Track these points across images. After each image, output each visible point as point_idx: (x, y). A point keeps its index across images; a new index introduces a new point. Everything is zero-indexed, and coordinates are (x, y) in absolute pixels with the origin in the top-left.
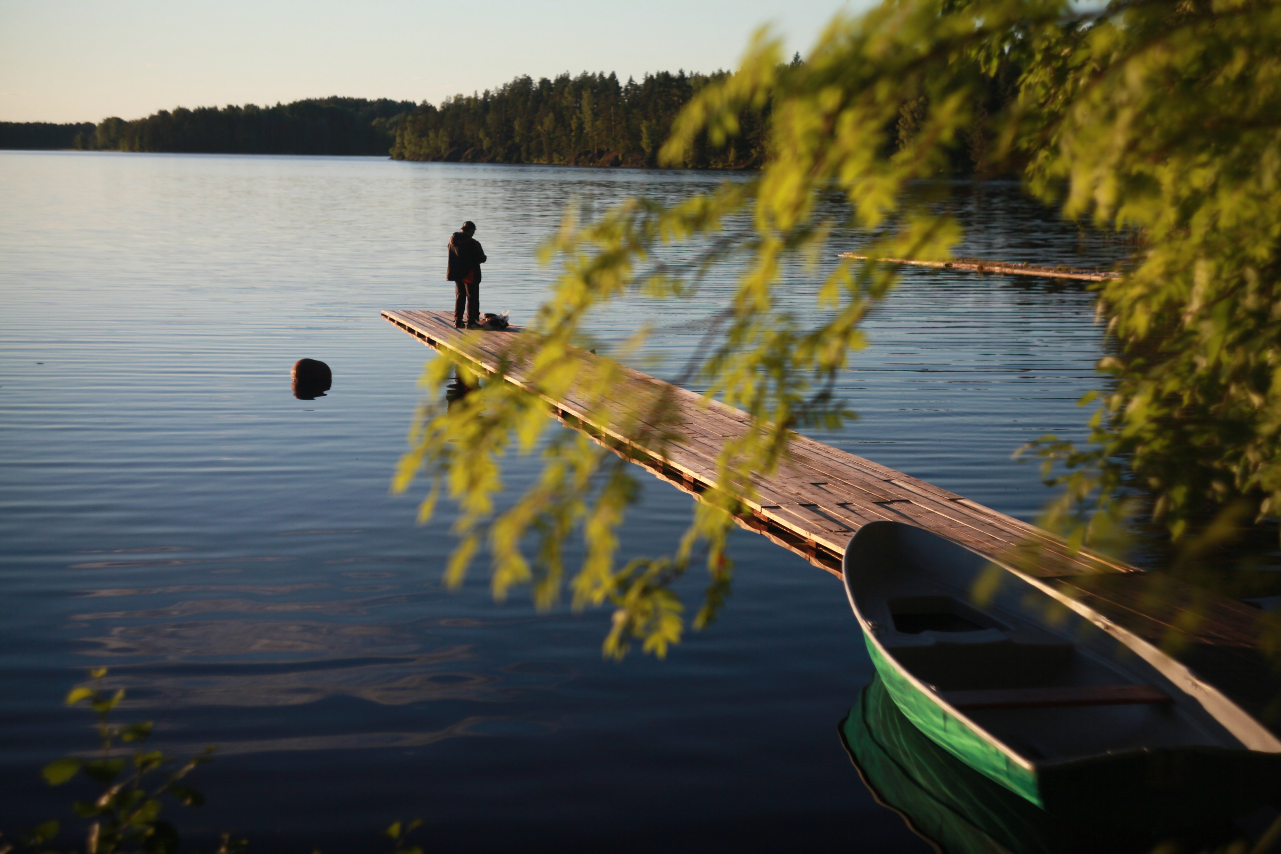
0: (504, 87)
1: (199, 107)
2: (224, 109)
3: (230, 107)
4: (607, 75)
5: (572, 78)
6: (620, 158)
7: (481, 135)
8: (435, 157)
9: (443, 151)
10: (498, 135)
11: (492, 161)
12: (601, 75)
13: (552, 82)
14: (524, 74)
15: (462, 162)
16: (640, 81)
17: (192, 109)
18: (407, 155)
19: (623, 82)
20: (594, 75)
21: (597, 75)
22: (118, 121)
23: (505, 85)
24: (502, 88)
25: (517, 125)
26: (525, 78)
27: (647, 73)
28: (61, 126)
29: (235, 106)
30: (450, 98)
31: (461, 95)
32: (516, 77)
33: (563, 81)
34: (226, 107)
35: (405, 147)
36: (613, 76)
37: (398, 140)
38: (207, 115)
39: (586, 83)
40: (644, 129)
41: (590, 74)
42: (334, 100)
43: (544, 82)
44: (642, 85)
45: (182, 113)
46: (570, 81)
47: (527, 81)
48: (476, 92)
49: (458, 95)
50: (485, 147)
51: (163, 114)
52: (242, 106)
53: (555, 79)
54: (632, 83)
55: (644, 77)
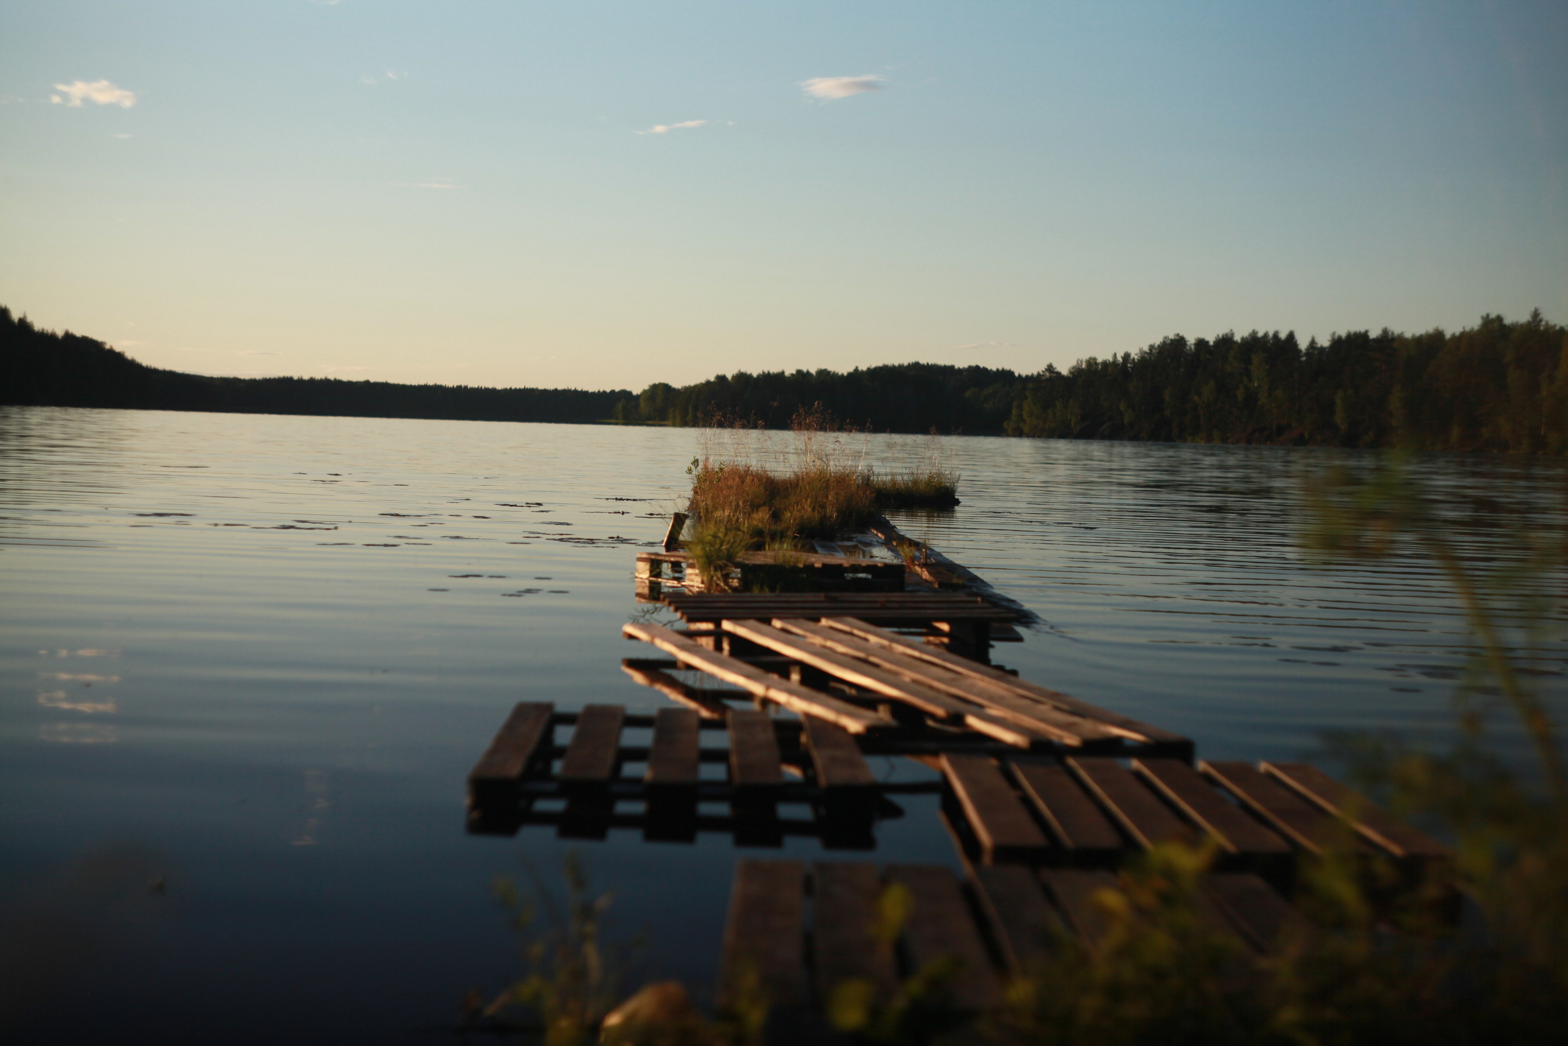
0: (1150, 350)
1: (763, 372)
2: (792, 375)
3: (799, 372)
4: (1283, 336)
5: (1237, 338)
6: (1306, 436)
7: (1122, 407)
8: (1063, 432)
9: (1073, 425)
10: (1143, 407)
11: (1134, 438)
12: (1276, 335)
13: (1211, 343)
14: (1177, 333)
15: (1097, 439)
16: (1324, 342)
17: (755, 375)
18: (1026, 429)
19: (1303, 344)
20: (1266, 335)
21: (1271, 334)
22: (666, 388)
23: (1151, 347)
24: (1148, 351)
25: (1167, 395)
26: (1178, 338)
27: (1334, 333)
28: (593, 394)
29: (805, 371)
30: (1081, 362)
31: (1095, 359)
32: (1166, 337)
33: (1226, 341)
34: (794, 372)
35: (1024, 421)
36: (1291, 336)
37: (1014, 411)
38: (772, 382)
39: (1255, 344)
40: (1338, 401)
41: (1260, 334)
42: (916, 366)
43: (1201, 343)
44: (1327, 347)
45: (742, 378)
46: (1236, 343)
47: (1180, 341)
48: (1115, 354)
49: (1090, 358)
50: (1126, 420)
51: (721, 379)
52: (813, 371)
53: (1214, 339)
54: (1314, 345)
55: (1330, 338)
